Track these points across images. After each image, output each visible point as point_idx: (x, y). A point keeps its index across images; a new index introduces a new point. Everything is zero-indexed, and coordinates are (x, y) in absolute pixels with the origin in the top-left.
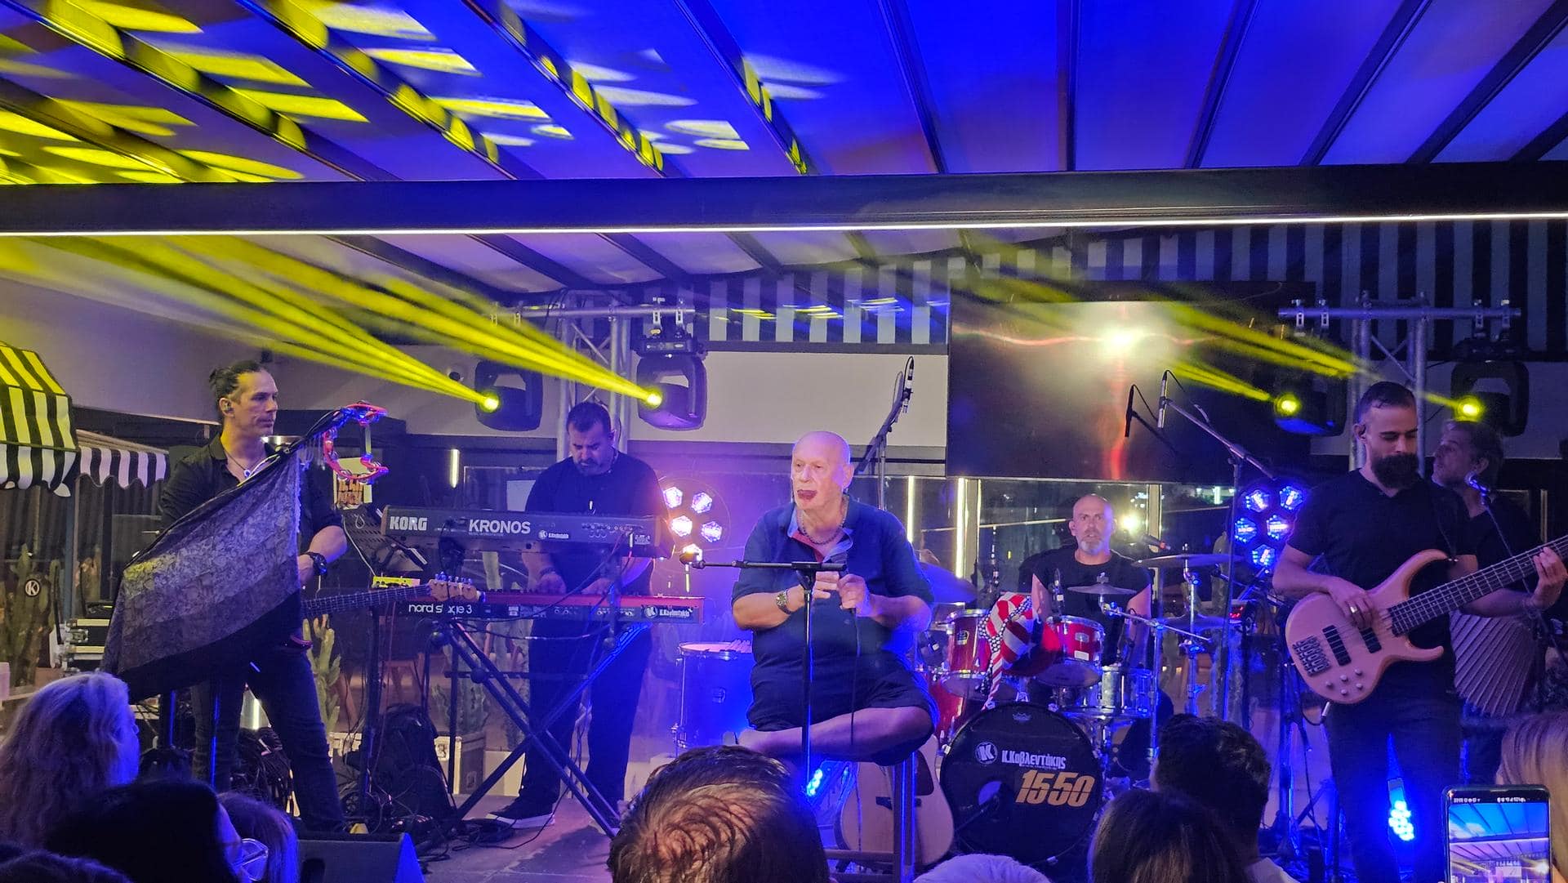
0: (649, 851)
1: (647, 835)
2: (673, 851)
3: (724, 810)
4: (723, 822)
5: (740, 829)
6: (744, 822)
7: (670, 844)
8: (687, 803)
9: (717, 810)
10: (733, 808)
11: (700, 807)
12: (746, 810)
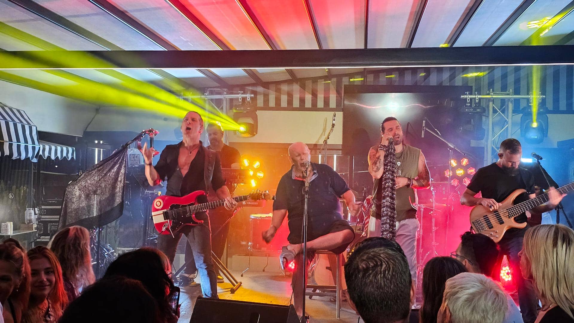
0: (356, 267)
1: (355, 262)
2: (363, 267)
3: (379, 256)
4: (379, 259)
5: (384, 261)
6: (385, 259)
7: (362, 265)
8: (367, 253)
9: (377, 256)
10: (382, 255)
11: (372, 255)
12: (386, 256)
